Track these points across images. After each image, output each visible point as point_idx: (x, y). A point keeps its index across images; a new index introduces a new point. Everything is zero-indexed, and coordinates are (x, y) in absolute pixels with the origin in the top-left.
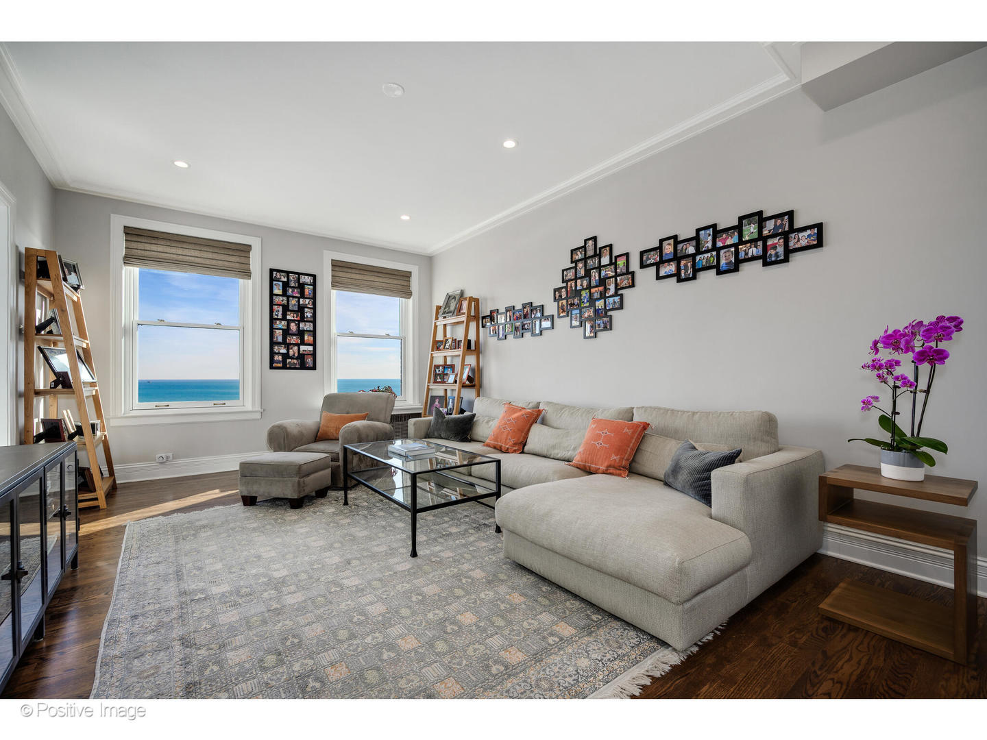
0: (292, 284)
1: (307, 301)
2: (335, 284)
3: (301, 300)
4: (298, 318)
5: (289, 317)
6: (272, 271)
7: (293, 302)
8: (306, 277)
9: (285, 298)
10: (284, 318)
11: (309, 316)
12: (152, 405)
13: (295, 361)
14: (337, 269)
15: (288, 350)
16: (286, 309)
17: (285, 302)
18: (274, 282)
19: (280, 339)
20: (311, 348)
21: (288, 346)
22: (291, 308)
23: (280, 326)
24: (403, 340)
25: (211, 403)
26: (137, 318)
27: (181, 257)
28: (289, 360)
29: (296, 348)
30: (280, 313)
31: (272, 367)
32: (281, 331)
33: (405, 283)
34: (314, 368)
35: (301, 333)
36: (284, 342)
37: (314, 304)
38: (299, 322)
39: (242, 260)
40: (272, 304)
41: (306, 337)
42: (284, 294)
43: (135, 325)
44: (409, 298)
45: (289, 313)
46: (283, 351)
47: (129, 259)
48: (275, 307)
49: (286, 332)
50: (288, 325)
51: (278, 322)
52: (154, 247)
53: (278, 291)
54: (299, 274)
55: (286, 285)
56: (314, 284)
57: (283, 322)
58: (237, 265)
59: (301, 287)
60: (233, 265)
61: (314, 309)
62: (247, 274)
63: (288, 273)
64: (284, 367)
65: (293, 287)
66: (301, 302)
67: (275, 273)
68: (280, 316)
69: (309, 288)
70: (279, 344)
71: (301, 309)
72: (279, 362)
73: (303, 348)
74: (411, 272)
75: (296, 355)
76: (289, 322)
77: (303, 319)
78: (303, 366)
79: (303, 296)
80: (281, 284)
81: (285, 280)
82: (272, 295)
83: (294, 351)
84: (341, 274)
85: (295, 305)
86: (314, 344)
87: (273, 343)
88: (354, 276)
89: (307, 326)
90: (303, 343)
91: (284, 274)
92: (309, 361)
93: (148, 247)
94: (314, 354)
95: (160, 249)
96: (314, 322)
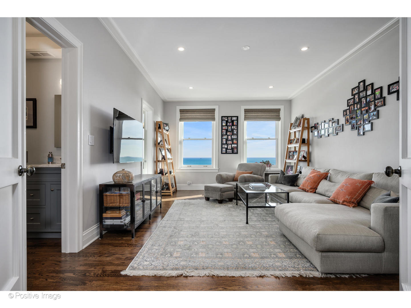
0: (229, 121)
1: (235, 127)
2: (246, 118)
3: (232, 127)
4: (231, 134)
5: (228, 134)
6: (222, 117)
7: (230, 128)
8: (234, 118)
9: (227, 127)
10: (226, 134)
11: (235, 133)
12: (186, 166)
13: (230, 151)
14: (247, 112)
15: (228, 147)
16: (227, 131)
17: (227, 128)
18: (223, 121)
19: (225, 143)
20: (236, 145)
21: (227, 144)
22: (229, 130)
23: (225, 138)
24: (277, 140)
25: (202, 166)
26: (183, 138)
27: (194, 117)
28: (228, 150)
29: (231, 145)
30: (225, 132)
31: (222, 153)
32: (225, 139)
33: (277, 114)
34: (237, 153)
35: (232, 140)
36: (226, 143)
37: (237, 128)
38: (232, 135)
39: (213, 115)
40: (222, 129)
41: (234, 141)
42: (226, 125)
43: (182, 140)
44: (280, 121)
45: (228, 132)
46: (226, 147)
47: (181, 119)
48: (223, 130)
49: (227, 140)
50: (228, 137)
51: (224, 136)
52: (187, 115)
53: (224, 124)
54: (232, 117)
55: (227, 122)
56: (237, 120)
57: (226, 136)
58: (211, 117)
59: (233, 121)
60: (209, 117)
61: (237, 130)
62: (214, 119)
63: (228, 117)
64: (226, 153)
65: (229, 122)
66: (232, 128)
67: (223, 118)
68: (225, 134)
69: (235, 122)
70: (224, 144)
71: (232, 130)
72: (224, 151)
73: (233, 145)
74: (280, 109)
75: (231, 148)
76: (228, 135)
77: (233, 134)
78: (233, 153)
79: (233, 125)
80: (225, 121)
81: (227, 120)
82: (222, 126)
83: (230, 147)
84: (248, 114)
85: (230, 129)
86: (237, 144)
87: (222, 144)
88: (253, 114)
89: (234, 137)
90: (233, 143)
91: (226, 118)
92: (235, 150)
93: (186, 115)
94: (237, 148)
95: (189, 115)
96: (237, 135)
